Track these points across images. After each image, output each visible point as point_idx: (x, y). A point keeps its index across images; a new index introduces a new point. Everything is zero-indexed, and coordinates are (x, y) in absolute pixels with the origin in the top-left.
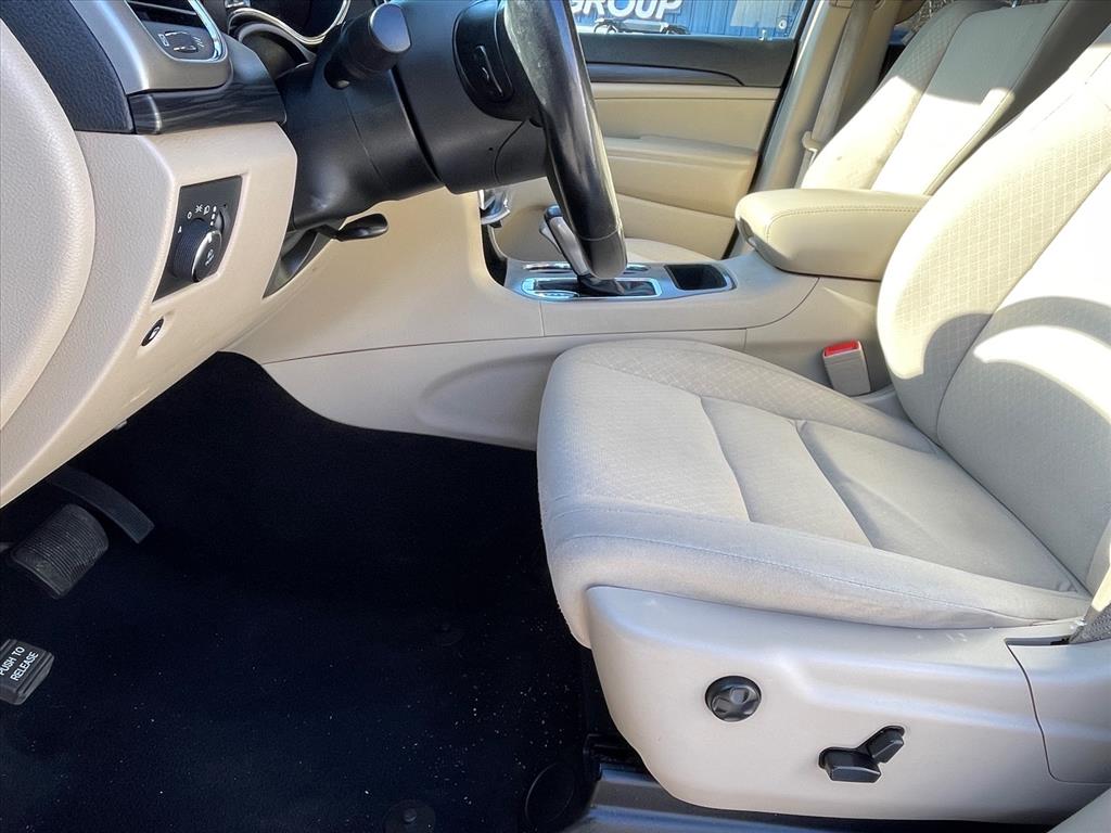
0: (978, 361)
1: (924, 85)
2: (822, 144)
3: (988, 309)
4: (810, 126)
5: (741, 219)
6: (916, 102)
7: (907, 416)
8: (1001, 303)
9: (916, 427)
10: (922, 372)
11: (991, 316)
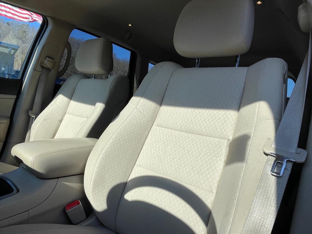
0: (127, 201)
1: (71, 97)
2: (37, 115)
3: (124, 180)
4: (31, 108)
5: (15, 156)
6: (69, 103)
7: (102, 224)
8: (128, 178)
9: (106, 227)
10: (107, 208)
11: (127, 183)
